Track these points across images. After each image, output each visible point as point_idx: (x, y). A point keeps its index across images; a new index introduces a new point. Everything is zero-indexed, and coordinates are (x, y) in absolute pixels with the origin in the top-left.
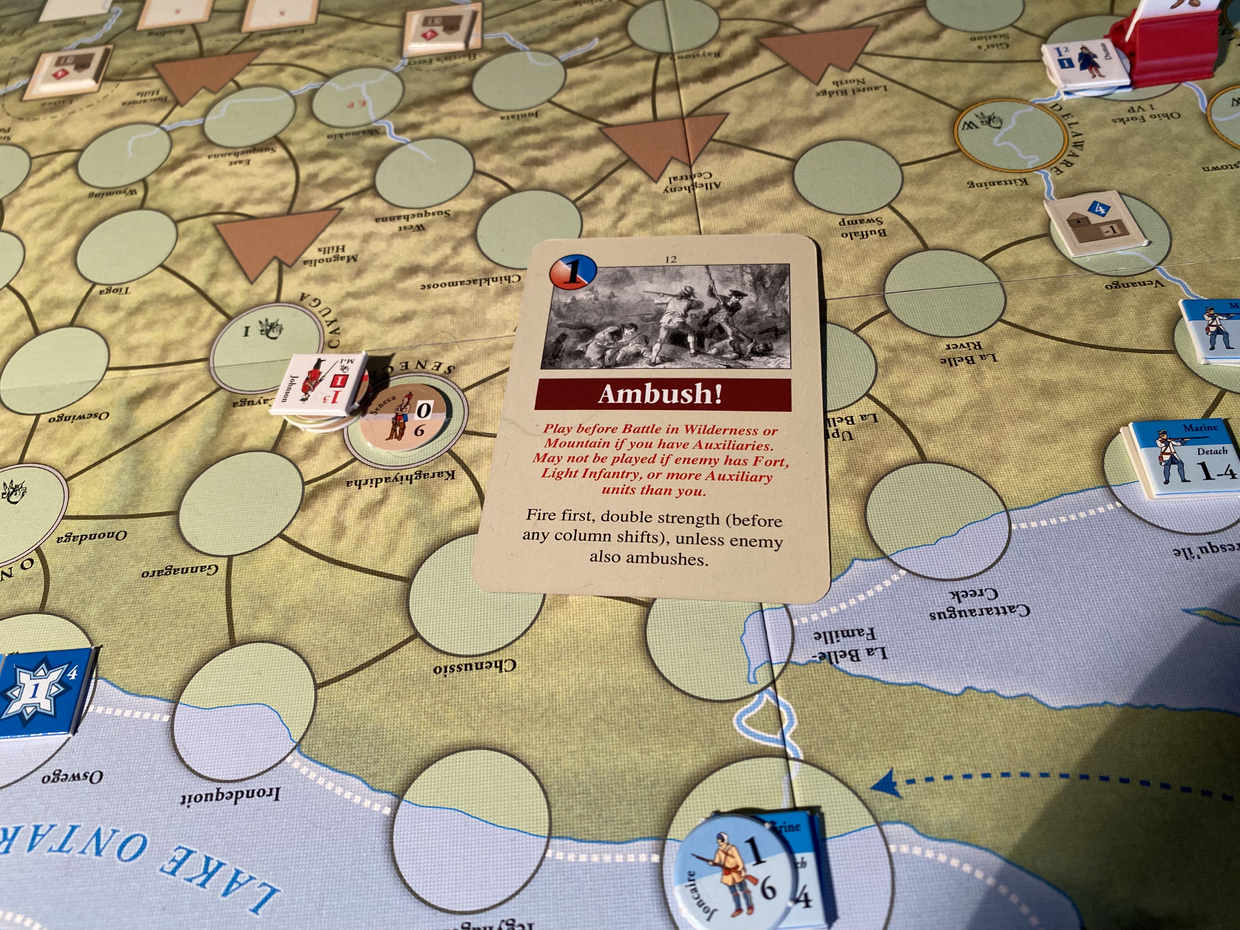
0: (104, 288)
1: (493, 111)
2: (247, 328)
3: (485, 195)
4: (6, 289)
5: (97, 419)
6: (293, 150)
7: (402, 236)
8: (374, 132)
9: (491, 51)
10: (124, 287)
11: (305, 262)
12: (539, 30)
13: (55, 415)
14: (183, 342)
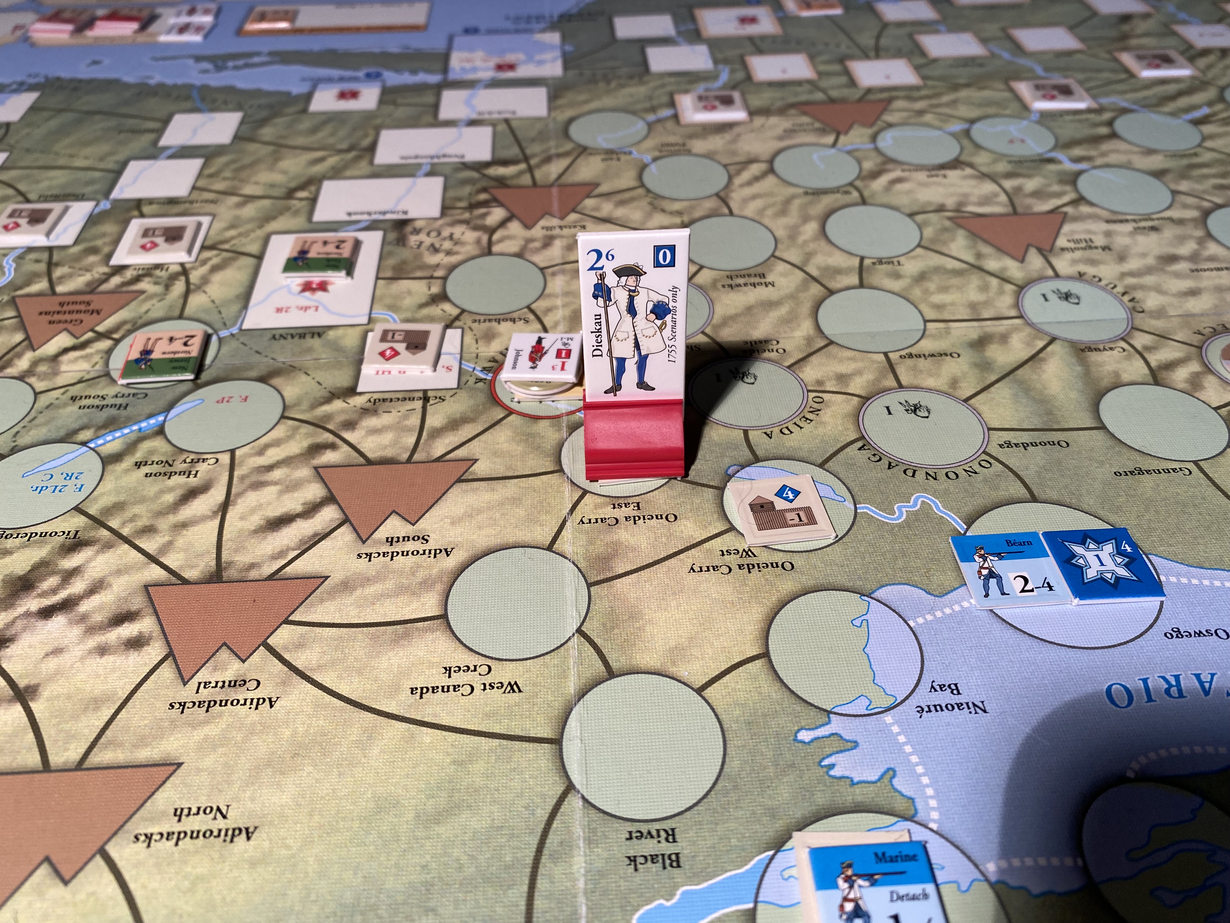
0: (875, 260)
1: (1150, 152)
2: (1044, 296)
3: (1198, 208)
4: (772, 259)
5: (949, 357)
6: (984, 169)
7: (1142, 234)
8: (1051, 161)
9: (1113, 110)
10: (895, 260)
11: (1063, 249)
12: (1145, 98)
13: (903, 353)
14: (986, 304)
